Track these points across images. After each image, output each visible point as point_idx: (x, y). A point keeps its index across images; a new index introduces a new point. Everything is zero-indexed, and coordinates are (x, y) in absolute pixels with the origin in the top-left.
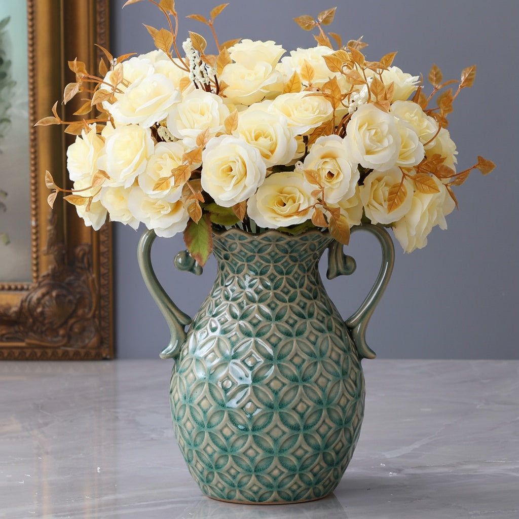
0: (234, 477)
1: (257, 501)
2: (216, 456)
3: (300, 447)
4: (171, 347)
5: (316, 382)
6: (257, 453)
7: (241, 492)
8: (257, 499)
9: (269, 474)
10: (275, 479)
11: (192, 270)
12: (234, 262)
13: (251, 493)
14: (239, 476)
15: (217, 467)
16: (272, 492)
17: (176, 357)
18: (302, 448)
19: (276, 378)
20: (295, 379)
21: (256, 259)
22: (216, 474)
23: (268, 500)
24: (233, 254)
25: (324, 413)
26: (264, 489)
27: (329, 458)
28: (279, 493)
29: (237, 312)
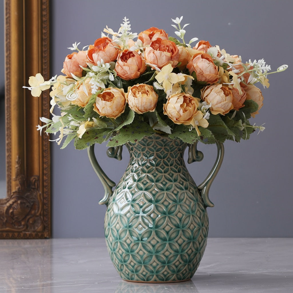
0: (133, 267)
1: (146, 280)
2: (124, 255)
3: (167, 250)
4: (104, 199)
5: (176, 215)
6: (144, 253)
7: (137, 275)
8: (146, 279)
9: (151, 265)
10: (154, 268)
11: (116, 157)
12: (136, 152)
13: (142, 276)
14: (136, 266)
15: (125, 261)
16: (153, 275)
17: (107, 204)
18: (168, 251)
19: (153, 212)
20: (164, 213)
21: (147, 149)
22: (124, 265)
23: (151, 280)
24: (135, 147)
25: (180, 232)
26: (149, 274)
27: (184, 258)
28: (157, 276)
29: (136, 178)
